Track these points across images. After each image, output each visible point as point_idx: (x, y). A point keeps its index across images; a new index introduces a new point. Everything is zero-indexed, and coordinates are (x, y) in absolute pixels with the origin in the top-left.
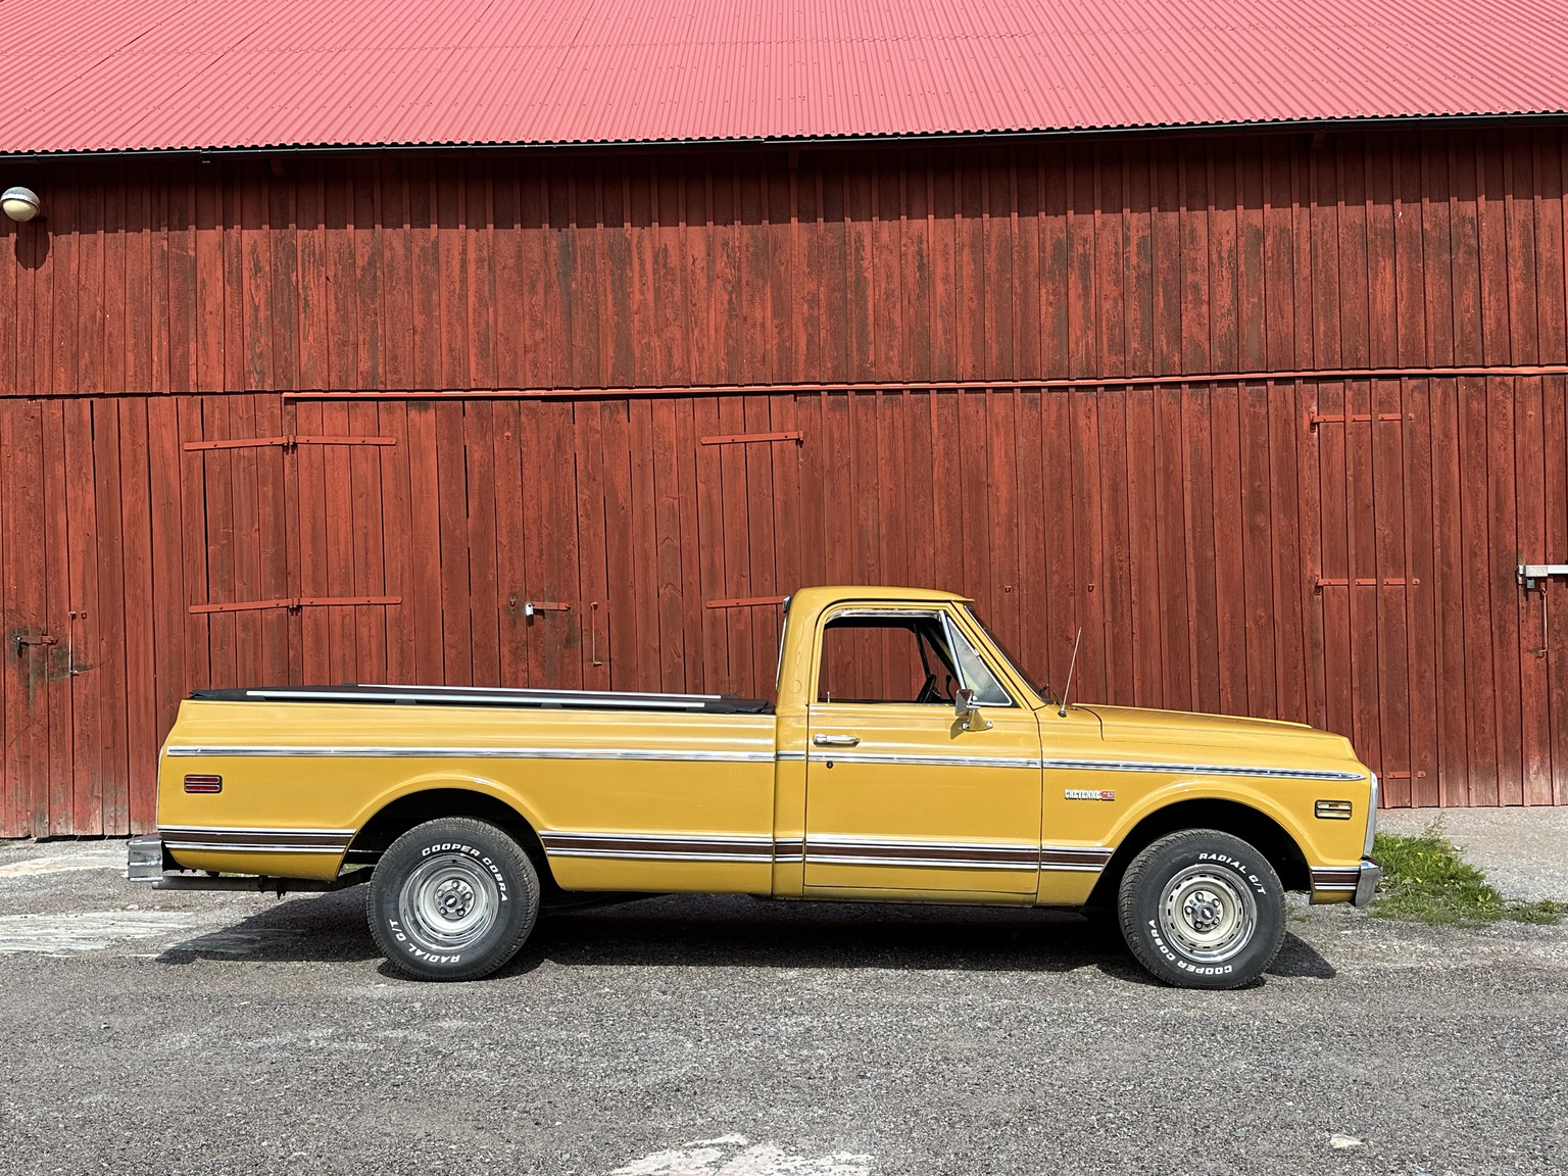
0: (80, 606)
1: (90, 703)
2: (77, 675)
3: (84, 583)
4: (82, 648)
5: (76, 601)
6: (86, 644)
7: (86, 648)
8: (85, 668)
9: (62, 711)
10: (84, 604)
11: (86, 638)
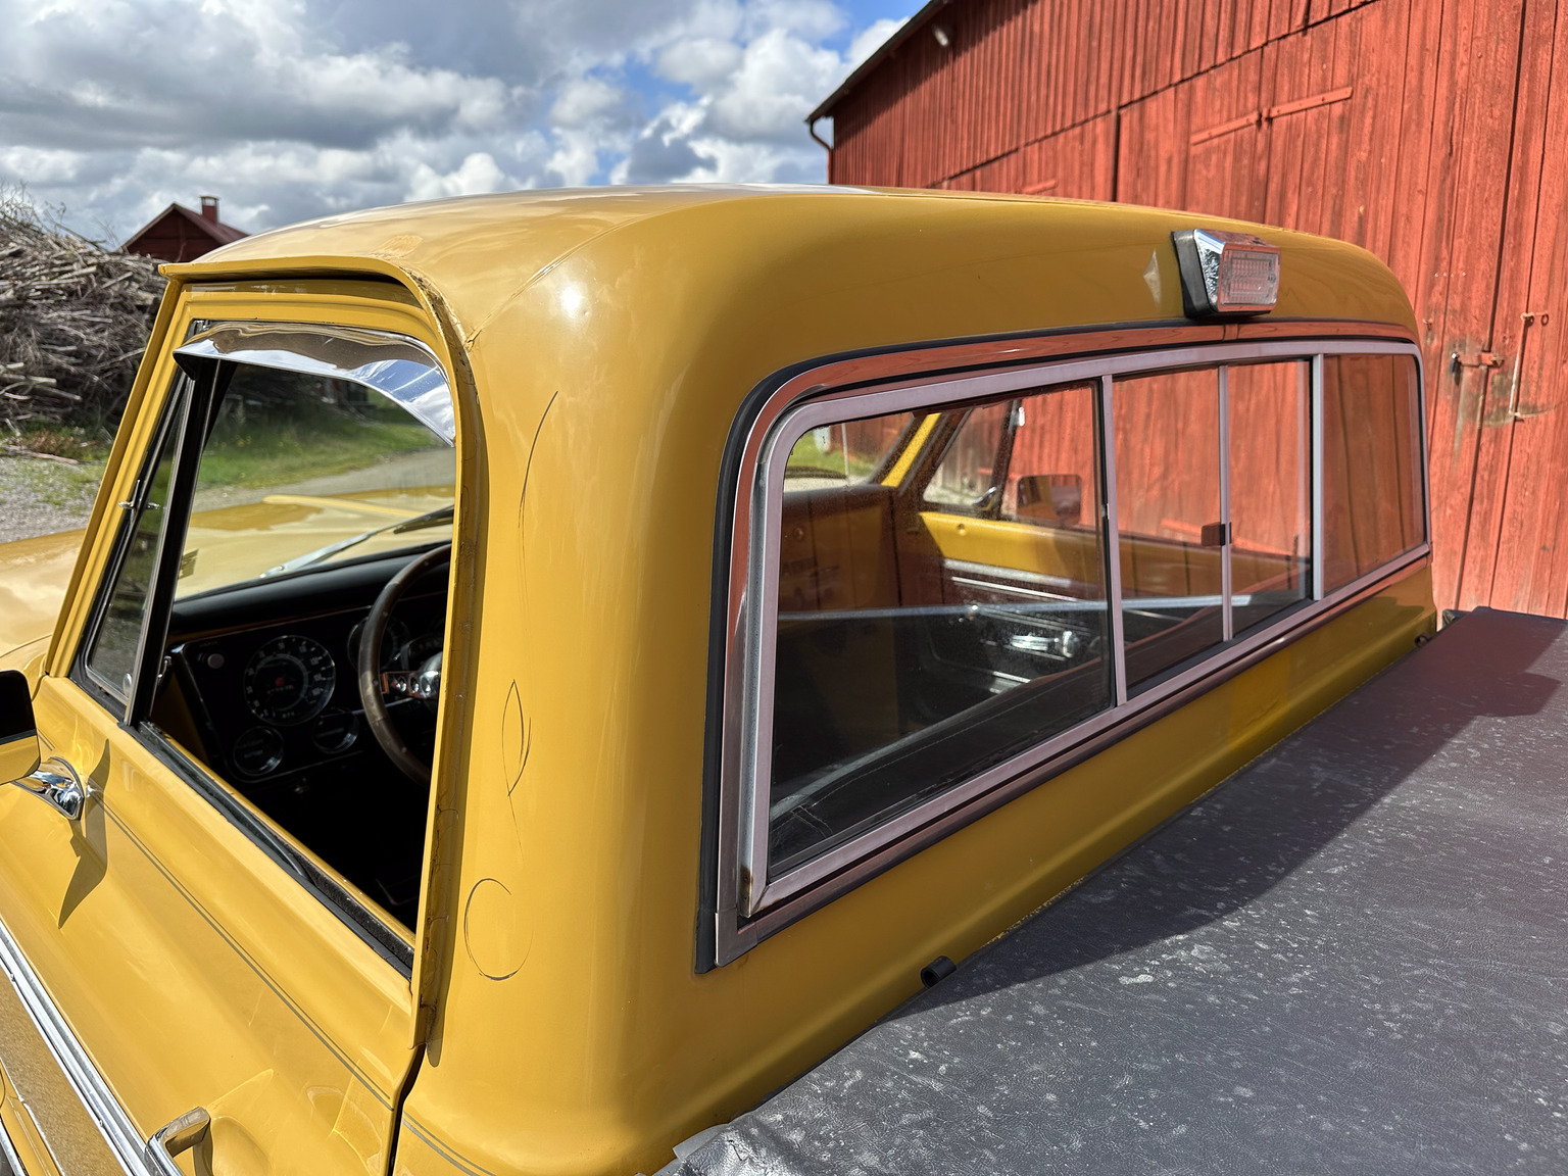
0: (1542, 303)
1: (1533, 468)
2: (1522, 420)
3: (1552, 263)
4: (1535, 375)
5: (1537, 295)
6: (1541, 368)
7: (1540, 375)
8: (1534, 409)
9: (1493, 477)
10: (1547, 299)
11: (1542, 358)
